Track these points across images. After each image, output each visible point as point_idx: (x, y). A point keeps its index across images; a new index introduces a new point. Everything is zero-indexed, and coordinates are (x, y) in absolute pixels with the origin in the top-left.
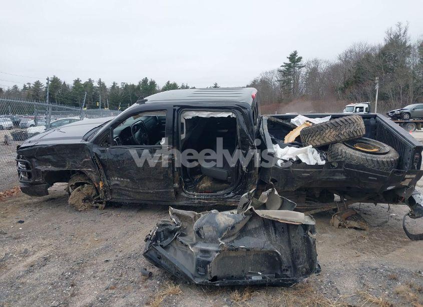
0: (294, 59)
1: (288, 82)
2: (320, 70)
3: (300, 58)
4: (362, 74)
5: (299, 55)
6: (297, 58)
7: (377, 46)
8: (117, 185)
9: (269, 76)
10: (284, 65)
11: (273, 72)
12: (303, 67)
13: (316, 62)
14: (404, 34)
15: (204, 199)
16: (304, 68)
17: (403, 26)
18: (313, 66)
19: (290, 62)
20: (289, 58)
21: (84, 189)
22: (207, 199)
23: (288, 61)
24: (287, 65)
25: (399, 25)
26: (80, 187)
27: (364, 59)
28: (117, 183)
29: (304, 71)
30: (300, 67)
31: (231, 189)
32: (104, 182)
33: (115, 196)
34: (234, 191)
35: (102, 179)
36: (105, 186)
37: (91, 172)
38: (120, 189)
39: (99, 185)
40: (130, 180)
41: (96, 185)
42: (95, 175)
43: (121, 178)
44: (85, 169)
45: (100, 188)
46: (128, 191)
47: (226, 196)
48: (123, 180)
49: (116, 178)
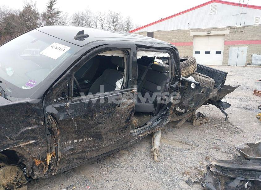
8: (72, 150)
14: (35, 6)
28: (72, 147)
31: (156, 117)
32: (57, 152)
33: (63, 166)
34: (158, 119)
35: (53, 149)
36: (55, 158)
37: (35, 144)
38: (74, 154)
39: (44, 159)
40: (93, 138)
41: (38, 162)
42: (42, 147)
43: (78, 139)
44: (23, 144)
45: (46, 163)
46: (85, 152)
47: (155, 124)
48: (81, 140)
49: (71, 142)
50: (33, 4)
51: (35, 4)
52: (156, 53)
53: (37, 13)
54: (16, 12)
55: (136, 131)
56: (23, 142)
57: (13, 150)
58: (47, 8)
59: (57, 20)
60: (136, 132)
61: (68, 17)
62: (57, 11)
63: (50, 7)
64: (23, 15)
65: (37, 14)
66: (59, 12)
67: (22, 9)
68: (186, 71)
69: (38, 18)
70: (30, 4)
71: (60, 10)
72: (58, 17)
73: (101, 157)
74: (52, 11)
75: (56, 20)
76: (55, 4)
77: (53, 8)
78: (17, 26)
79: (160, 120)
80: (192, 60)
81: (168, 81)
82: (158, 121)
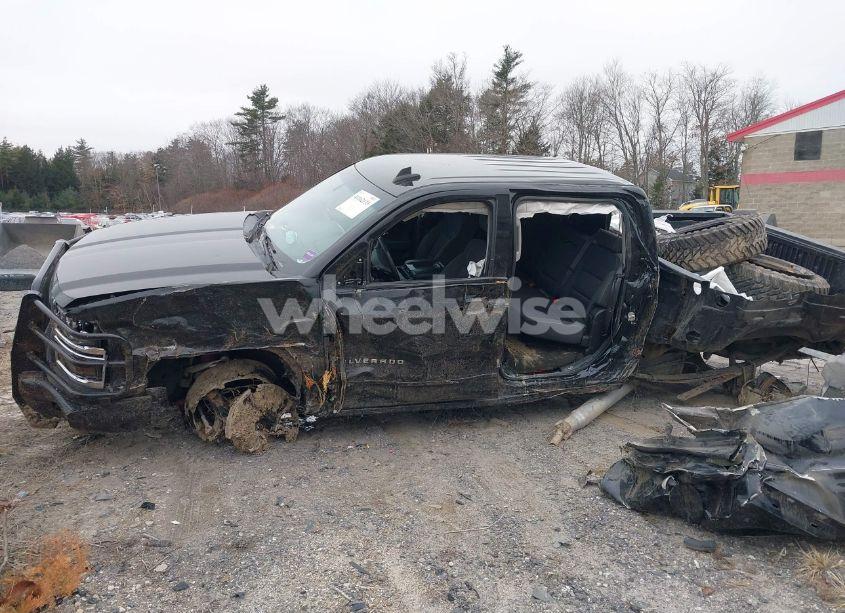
0: (261, 100)
1: (252, 147)
2: (313, 128)
3: (273, 102)
4: (398, 140)
5: (271, 95)
6: (267, 100)
7: (416, 90)
8: (367, 375)
9: (211, 132)
10: (242, 111)
11: (217, 125)
12: (280, 118)
13: (306, 111)
14: (461, 74)
15: (541, 387)
16: (282, 121)
17: (459, 60)
18: (299, 117)
19: (253, 108)
20: (253, 99)
21: (258, 395)
22: (547, 386)
23: (250, 105)
24: (248, 112)
25: (452, 58)
26: (248, 392)
27: (397, 114)
28: (368, 369)
29: (282, 128)
30: (275, 119)
31: (590, 359)
32: (338, 371)
33: (353, 403)
34: (597, 363)
35: (333, 365)
36: (337, 381)
37: (305, 350)
38: (371, 384)
39: (319, 380)
40: (406, 360)
41: (310, 382)
42: (315, 356)
43: (379, 358)
44: (287, 345)
45: (322, 387)
46: (393, 386)
47: (583, 374)
48: (385, 361)
49: (365, 360)
50: (458, 70)
51: (463, 70)
52: (574, 205)
53: (465, 94)
54: (413, 97)
55: (525, 377)
56: (288, 341)
57: (275, 351)
58: (492, 77)
59: (519, 110)
60: (527, 381)
61: (551, 99)
62: (520, 83)
63: (502, 74)
64: (429, 102)
65: (468, 98)
66: (526, 87)
67: (428, 88)
68: (716, 251)
69: (468, 110)
70: (451, 72)
71: (529, 80)
72: (522, 100)
73: (430, 407)
74: (508, 84)
75: (515, 111)
76: (517, 64)
77: (510, 76)
78: (412, 135)
79: (602, 366)
80: (740, 225)
81: (620, 271)
82: (596, 367)
